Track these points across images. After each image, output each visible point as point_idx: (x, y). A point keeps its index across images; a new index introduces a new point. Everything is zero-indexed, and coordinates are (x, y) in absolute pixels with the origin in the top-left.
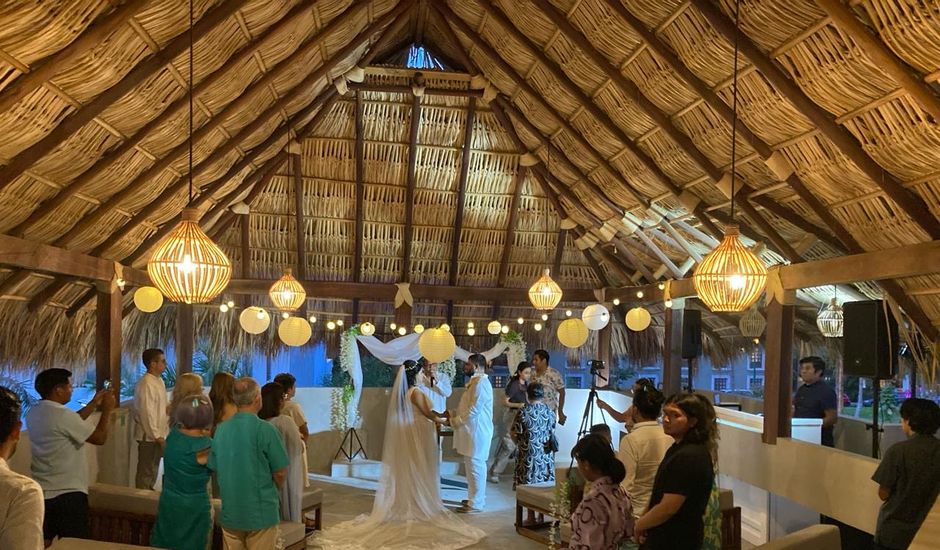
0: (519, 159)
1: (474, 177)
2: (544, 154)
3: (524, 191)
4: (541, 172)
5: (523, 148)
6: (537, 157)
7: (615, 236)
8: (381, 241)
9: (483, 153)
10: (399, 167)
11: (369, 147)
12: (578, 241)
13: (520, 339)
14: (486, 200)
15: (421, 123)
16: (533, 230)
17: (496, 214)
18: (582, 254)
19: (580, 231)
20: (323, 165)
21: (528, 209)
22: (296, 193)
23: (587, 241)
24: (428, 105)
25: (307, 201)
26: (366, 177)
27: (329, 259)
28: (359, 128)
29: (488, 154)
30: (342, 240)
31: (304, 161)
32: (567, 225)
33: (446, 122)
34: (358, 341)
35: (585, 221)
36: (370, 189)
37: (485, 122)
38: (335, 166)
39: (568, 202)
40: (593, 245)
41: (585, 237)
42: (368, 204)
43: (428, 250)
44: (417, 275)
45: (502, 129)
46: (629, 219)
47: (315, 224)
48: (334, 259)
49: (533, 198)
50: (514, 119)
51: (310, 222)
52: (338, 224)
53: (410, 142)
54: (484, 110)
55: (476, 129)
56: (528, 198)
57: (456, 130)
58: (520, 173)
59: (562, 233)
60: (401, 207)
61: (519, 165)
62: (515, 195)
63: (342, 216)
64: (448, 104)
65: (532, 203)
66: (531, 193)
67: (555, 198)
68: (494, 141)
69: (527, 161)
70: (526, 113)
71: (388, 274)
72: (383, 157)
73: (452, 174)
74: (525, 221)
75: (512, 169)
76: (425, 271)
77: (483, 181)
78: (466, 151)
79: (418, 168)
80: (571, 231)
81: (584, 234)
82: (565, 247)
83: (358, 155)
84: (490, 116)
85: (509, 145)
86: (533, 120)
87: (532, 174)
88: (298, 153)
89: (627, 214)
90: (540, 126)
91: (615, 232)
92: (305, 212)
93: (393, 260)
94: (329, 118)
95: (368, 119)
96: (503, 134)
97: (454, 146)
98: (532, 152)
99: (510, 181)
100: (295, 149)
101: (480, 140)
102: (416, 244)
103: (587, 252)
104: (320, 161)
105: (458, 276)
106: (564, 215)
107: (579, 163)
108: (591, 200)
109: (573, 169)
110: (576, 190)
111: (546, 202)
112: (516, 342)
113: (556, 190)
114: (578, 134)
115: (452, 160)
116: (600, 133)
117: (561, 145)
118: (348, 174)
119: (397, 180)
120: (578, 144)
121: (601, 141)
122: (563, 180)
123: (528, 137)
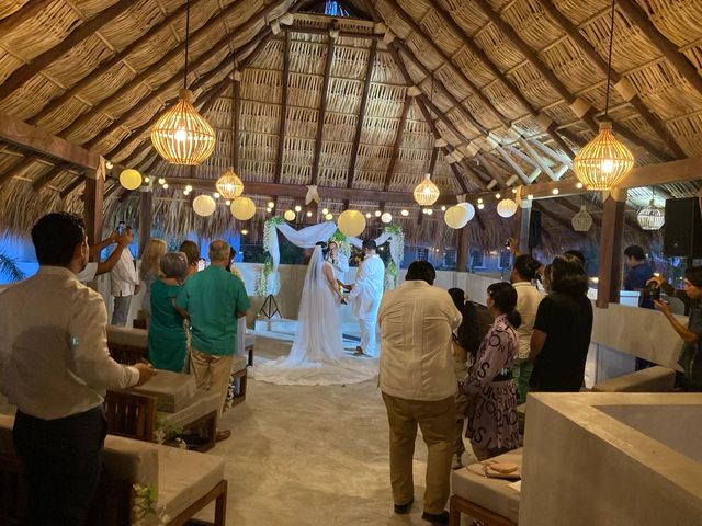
0: (407, 90)
1: (371, 103)
2: (427, 87)
3: (409, 116)
4: (423, 101)
5: (410, 82)
6: (421, 90)
7: (478, 152)
8: (298, 155)
9: (380, 85)
10: (315, 93)
11: (292, 77)
12: (448, 156)
13: (400, 231)
14: (380, 122)
15: (334, 59)
16: (415, 146)
17: (386, 134)
18: (450, 167)
19: (448, 150)
20: (257, 90)
21: (411, 131)
22: (235, 111)
23: (456, 157)
24: (340, 45)
25: (243, 118)
26: (289, 101)
27: (257, 164)
28: (286, 62)
29: (383, 85)
30: (268, 150)
31: (242, 87)
32: (440, 143)
33: (353, 60)
34: (278, 231)
35: (455, 141)
36: (291, 111)
37: (383, 60)
38: (266, 92)
39: (441, 124)
41: (453, 153)
42: (289, 122)
43: (334, 162)
44: (321, 179)
45: (396, 66)
46: (492, 138)
47: (247, 137)
48: (261, 164)
49: (415, 122)
50: (405, 58)
51: (244, 135)
52: (265, 137)
53: (325, 75)
54: (383, 50)
55: (375, 66)
56: (411, 122)
57: (361, 66)
58: (408, 101)
59: (436, 149)
60: (313, 125)
61: (406, 95)
62: (403, 118)
63: (268, 131)
64: (356, 45)
65: (414, 125)
66: (414, 118)
67: (432, 123)
68: (389, 75)
69: (413, 91)
70: (417, 54)
71: (301, 179)
72: (304, 84)
73: (355, 100)
74: (408, 140)
75: (401, 98)
76: (330, 177)
77: (378, 107)
78: (366, 82)
79: (329, 95)
80: (443, 149)
81: (453, 151)
82: (437, 161)
83: (284, 83)
84: (388, 56)
85: (400, 78)
86: (421, 59)
87: (416, 102)
88: (238, 79)
89: (490, 134)
90: (427, 64)
91: (478, 149)
92: (241, 128)
93: (306, 165)
94: (263, 53)
95: (293, 55)
96: (396, 70)
97: (357, 79)
98: (418, 85)
99: (399, 107)
100: (237, 76)
101: (378, 74)
102: (323, 155)
103: (453, 166)
104: (255, 87)
105: (354, 181)
106: (438, 136)
107: (456, 93)
108: (461, 123)
109: (451, 97)
110: (449, 115)
111: (425, 125)
112: (397, 233)
113: (434, 115)
114: (458, 69)
115: (355, 89)
116: (476, 68)
117: (442, 79)
118: (275, 98)
119: (312, 104)
120: (456, 77)
121: (476, 74)
122: (440, 107)
123: (416, 73)
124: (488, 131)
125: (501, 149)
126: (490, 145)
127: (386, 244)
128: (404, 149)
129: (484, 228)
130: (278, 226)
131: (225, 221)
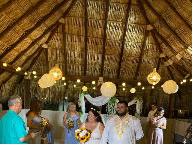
0: (146, 27)
1: (129, 35)
2: (157, 25)
3: (147, 41)
4: (154, 33)
5: (148, 22)
6: (153, 26)
7: (182, 59)
8: (94, 60)
9: (133, 24)
10: (101, 30)
11: (90, 21)
13: (141, 98)
14: (133, 45)
15: (109, 10)
16: (149, 58)
17: (135, 50)
18: (166, 68)
19: (166, 59)
20: (73, 28)
21: (148, 49)
22: (64, 40)
23: (170, 62)
24: (113, 2)
25: (68, 43)
26: (89, 34)
27: (76, 67)
28: (86, 13)
29: (134, 25)
30: (80, 59)
31: (66, 27)
32: (162, 56)
33: (119, 10)
34: (84, 97)
35: (170, 53)
36: (90, 39)
37: (135, 11)
38: (77, 29)
39: (163, 45)
40: (171, 64)
41: (169, 61)
42: (89, 45)
43: (111, 64)
44: (105, 74)
45: (141, 13)
46: (190, 49)
48: (77, 67)
49: (150, 44)
50: (146, 7)
51: (69, 52)
52: (78, 53)
53: (105, 20)
54: (134, 5)
55: (130, 13)
56: (148, 44)
57: (123, 14)
58: (146, 33)
59: (160, 59)
60: (101, 46)
61: (146, 30)
62: (144, 43)
63: (80, 50)
64: (120, 2)
65: (150, 46)
66: (149, 43)
67: (159, 45)
68: (137, 19)
69: (150, 27)
71: (96, 73)
72: (95, 25)
73: (120, 33)
74: (146, 54)
75: (143, 32)
76: (109, 73)
77: (132, 37)
78: (126, 23)
79: (108, 30)
80: (164, 58)
81: (168, 59)
82: (160, 65)
83: (86, 25)
84: (137, 8)
85: (143, 21)
86: (154, 7)
87: (150, 34)
88: (63, 22)
89: (189, 47)
90: (157, 9)
91: (182, 57)
92: (67, 48)
93: (98, 68)
94: (75, 8)
95: (89, 8)
96: (141, 16)
97: (121, 22)
99: (142, 37)
101: (132, 19)
102: (106, 62)
103: (168, 67)
104: (72, 27)
105: (120, 75)
106: (161, 52)
107: (172, 25)
108: (174, 43)
109: (169, 28)
110: (168, 39)
111: (155, 46)
112: (140, 100)
113: (159, 40)
114: (174, 9)
115: (120, 27)
116: (184, 6)
117: (165, 18)
118: (82, 33)
119: (100, 35)
120: (173, 14)
121: (184, 10)
122: (163, 35)
123: (151, 16)
124: (188, 45)
126: (188, 54)
127: (134, 105)
128: (145, 59)
130: (85, 95)
131: (63, 93)
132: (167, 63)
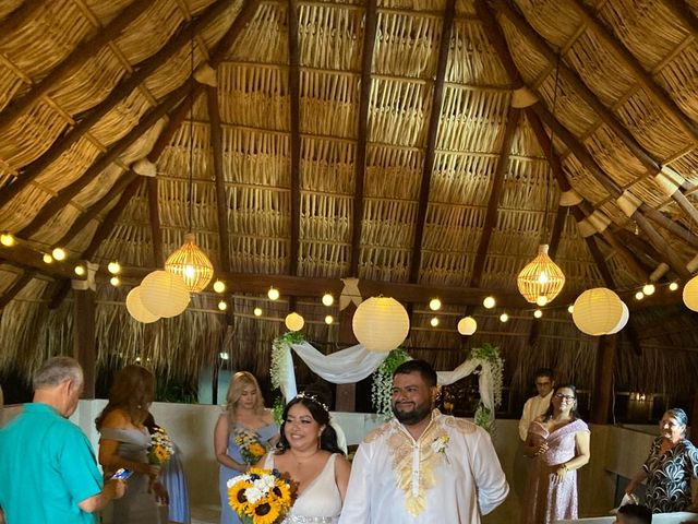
0: (511, 97)
1: (448, 124)
2: (548, 88)
3: (514, 150)
4: (541, 117)
5: (517, 80)
6: (536, 93)
7: (639, 210)
8: (324, 219)
9: (462, 88)
10: (347, 108)
11: (308, 78)
12: (582, 223)
13: (497, 354)
14: (463, 162)
15: (377, 37)
16: (523, 209)
17: (474, 182)
18: (585, 244)
19: (582, 211)
20: (243, 103)
21: (518, 177)
22: (215, 146)
23: (599, 223)
24: (389, 8)
25: (229, 159)
26: (304, 126)
27: (259, 243)
28: (293, 47)
29: (468, 89)
30: (274, 217)
31: (222, 99)
32: (570, 199)
33: (413, 37)
34: (292, 351)
35: (598, 191)
36: (309, 144)
37: (468, 38)
38: (262, 108)
39: (573, 162)
40: (602, 228)
41: (592, 218)
42: (306, 165)
43: (385, 233)
44: (366, 266)
45: (491, 49)
46: (667, 176)
47: (239, 194)
48: (265, 243)
49: (525, 159)
50: (508, 27)
51: (233, 191)
52: (268, 194)
53: (363, 72)
54: (467, 16)
55: (453, 49)
56: (518, 159)
57: (427, 51)
58: (511, 120)
59: (562, 210)
60: (347, 168)
61: (510, 106)
62: (503, 153)
63: (273, 182)
64: (417, 8)
65: (524, 167)
66: (523, 153)
67: (556, 163)
68: (479, 67)
69: (522, 99)
70: (529, 14)
71: (333, 265)
72: (327, 92)
73: (417, 119)
74: (513, 194)
75: (501, 114)
76: (379, 263)
77: (459, 132)
78: (438, 84)
79: (372, 111)
80: (575, 209)
81: (591, 212)
82: (563, 234)
83: (294, 90)
84: (475, 28)
85: (499, 74)
86: (537, 23)
87: (526, 123)
88: (213, 83)
89: (665, 169)
90: (547, 32)
91: (639, 203)
92: (228, 177)
93: (339, 245)
94: (252, 28)
95: (305, 31)
96: (491, 57)
97: (421, 78)
98: (532, 87)
99: (496, 132)
100: (206, 76)
101: (458, 70)
102: (367, 225)
103: (590, 240)
104: (244, 99)
105: (421, 271)
106: (566, 186)
107: (602, 89)
108: (611, 153)
109: (593, 99)
110: (588, 142)
111: (542, 166)
112: (492, 359)
113: (559, 144)
114: (607, 32)
115: (418, 99)
116: (643, 21)
117: (576, 64)
118: (280, 121)
119: (343, 130)
120: (604, 50)
121: (645, 35)
122: (571, 125)
123: (528, 56)
124: (661, 162)
125: (683, 198)
126: (662, 193)
127: (473, 379)
128: (509, 211)
129: (639, 351)
130: (295, 346)
131: (215, 340)
132: (588, 226)
